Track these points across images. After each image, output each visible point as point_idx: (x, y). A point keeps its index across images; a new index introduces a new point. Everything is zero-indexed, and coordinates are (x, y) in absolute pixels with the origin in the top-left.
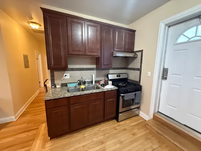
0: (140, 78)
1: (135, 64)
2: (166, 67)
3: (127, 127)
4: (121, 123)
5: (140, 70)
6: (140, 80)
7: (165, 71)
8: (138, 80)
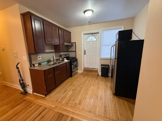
0: (76, 55)
1: (73, 49)
2: (85, 50)
3: (76, 77)
4: (73, 77)
5: (75, 51)
6: (76, 56)
7: (85, 51)
8: (75, 57)
